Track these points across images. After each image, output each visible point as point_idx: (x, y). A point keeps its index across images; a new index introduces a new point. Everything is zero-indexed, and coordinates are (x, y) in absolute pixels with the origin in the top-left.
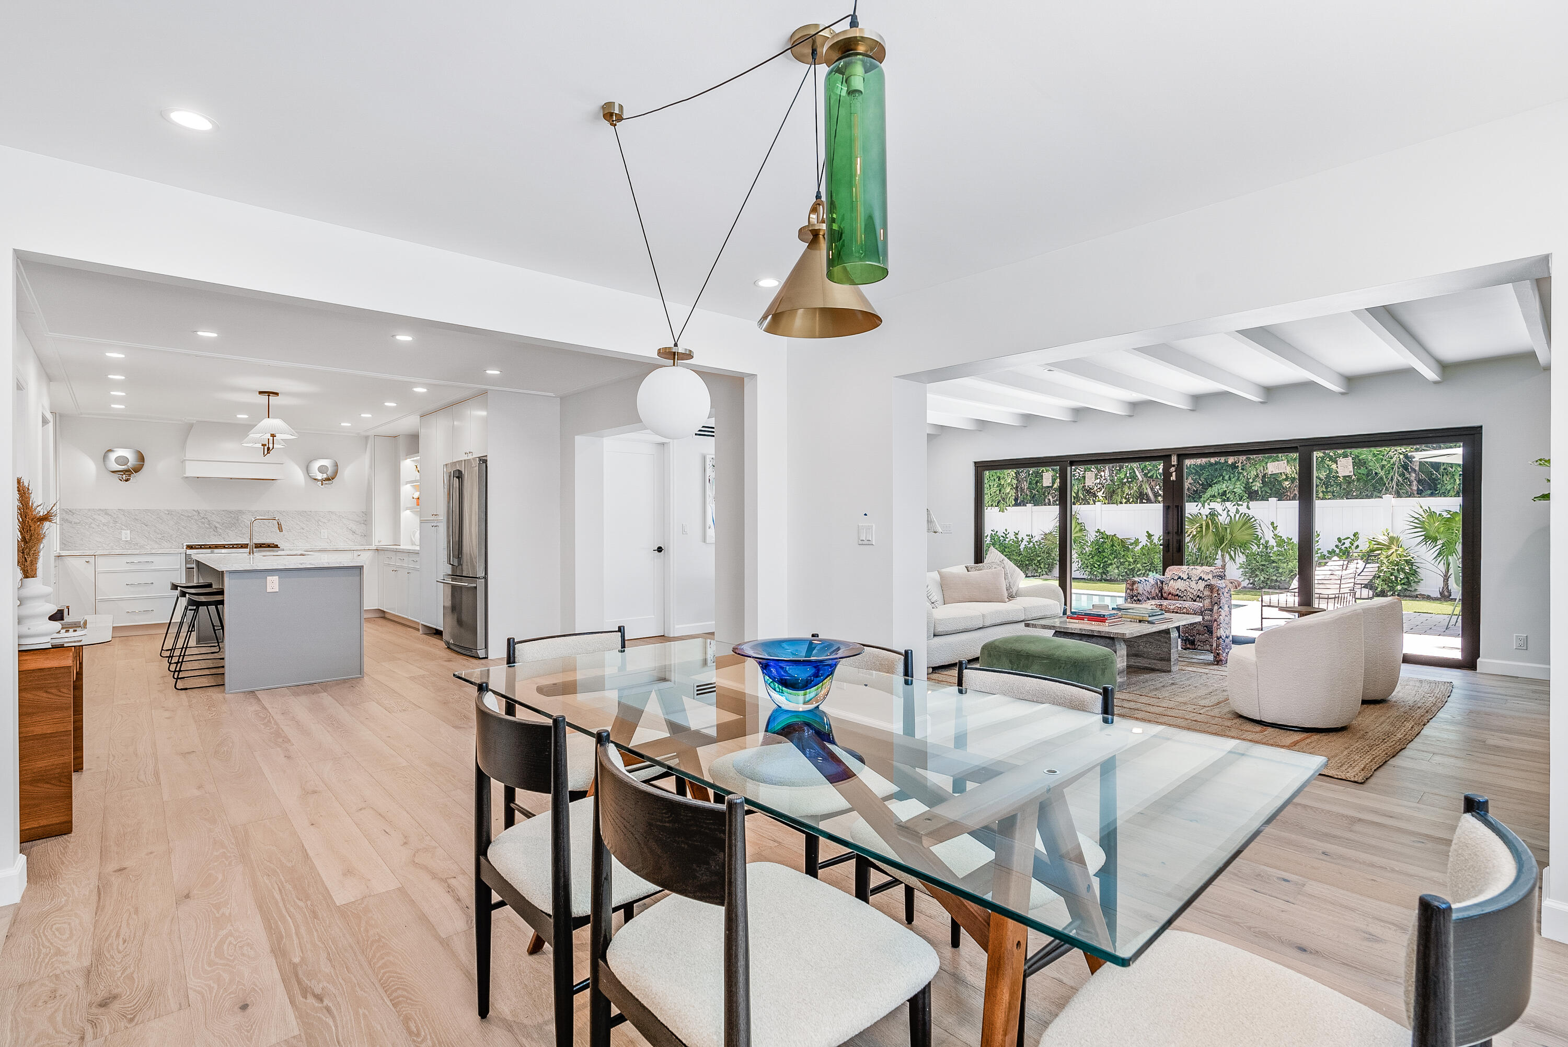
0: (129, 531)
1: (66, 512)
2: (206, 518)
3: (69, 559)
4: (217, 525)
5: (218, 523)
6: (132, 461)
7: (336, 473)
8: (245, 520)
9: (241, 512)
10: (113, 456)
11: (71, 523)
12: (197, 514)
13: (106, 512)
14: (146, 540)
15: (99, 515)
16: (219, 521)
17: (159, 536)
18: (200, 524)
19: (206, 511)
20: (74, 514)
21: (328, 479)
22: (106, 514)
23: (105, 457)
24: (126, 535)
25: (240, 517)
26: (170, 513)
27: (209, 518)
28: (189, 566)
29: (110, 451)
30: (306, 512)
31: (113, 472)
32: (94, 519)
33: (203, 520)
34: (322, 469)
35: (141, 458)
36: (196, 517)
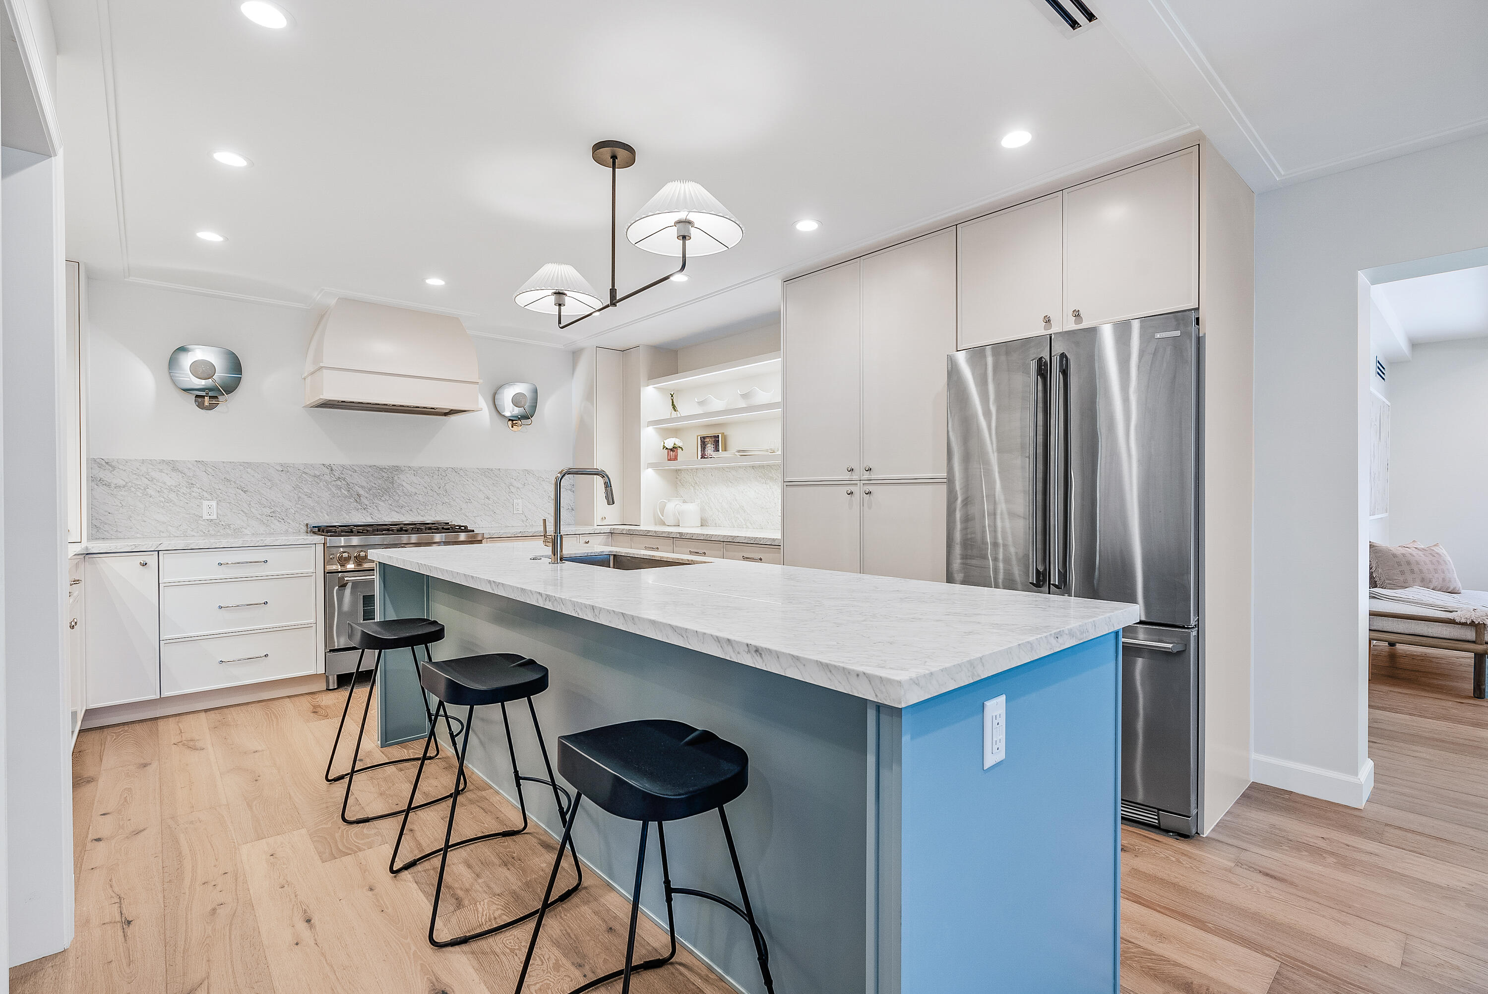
0: (214, 503)
1: (100, 466)
2: (344, 479)
3: (109, 561)
4: (361, 492)
5: (362, 487)
6: (221, 374)
7: (534, 407)
8: (404, 484)
9: (397, 469)
10: (187, 361)
11: (109, 485)
12: (328, 471)
13: (174, 466)
14: (245, 519)
15: (161, 471)
16: (364, 484)
17: (268, 511)
18: (333, 489)
19: (343, 467)
20: (114, 468)
21: (526, 417)
22: (174, 469)
23: (172, 362)
24: (209, 509)
25: (396, 478)
26: (284, 469)
27: (349, 479)
28: (330, 568)
29: (182, 349)
30: (492, 470)
31: (185, 390)
32: (152, 480)
33: (339, 483)
34: (516, 401)
35: (236, 366)
36: (327, 478)
